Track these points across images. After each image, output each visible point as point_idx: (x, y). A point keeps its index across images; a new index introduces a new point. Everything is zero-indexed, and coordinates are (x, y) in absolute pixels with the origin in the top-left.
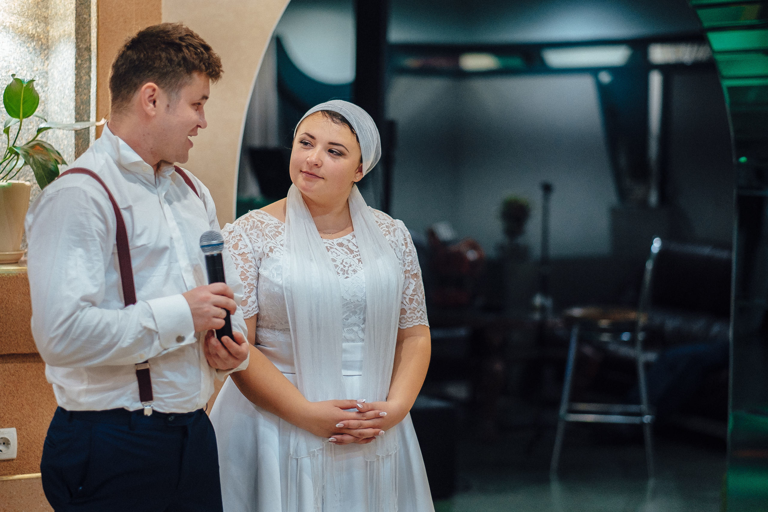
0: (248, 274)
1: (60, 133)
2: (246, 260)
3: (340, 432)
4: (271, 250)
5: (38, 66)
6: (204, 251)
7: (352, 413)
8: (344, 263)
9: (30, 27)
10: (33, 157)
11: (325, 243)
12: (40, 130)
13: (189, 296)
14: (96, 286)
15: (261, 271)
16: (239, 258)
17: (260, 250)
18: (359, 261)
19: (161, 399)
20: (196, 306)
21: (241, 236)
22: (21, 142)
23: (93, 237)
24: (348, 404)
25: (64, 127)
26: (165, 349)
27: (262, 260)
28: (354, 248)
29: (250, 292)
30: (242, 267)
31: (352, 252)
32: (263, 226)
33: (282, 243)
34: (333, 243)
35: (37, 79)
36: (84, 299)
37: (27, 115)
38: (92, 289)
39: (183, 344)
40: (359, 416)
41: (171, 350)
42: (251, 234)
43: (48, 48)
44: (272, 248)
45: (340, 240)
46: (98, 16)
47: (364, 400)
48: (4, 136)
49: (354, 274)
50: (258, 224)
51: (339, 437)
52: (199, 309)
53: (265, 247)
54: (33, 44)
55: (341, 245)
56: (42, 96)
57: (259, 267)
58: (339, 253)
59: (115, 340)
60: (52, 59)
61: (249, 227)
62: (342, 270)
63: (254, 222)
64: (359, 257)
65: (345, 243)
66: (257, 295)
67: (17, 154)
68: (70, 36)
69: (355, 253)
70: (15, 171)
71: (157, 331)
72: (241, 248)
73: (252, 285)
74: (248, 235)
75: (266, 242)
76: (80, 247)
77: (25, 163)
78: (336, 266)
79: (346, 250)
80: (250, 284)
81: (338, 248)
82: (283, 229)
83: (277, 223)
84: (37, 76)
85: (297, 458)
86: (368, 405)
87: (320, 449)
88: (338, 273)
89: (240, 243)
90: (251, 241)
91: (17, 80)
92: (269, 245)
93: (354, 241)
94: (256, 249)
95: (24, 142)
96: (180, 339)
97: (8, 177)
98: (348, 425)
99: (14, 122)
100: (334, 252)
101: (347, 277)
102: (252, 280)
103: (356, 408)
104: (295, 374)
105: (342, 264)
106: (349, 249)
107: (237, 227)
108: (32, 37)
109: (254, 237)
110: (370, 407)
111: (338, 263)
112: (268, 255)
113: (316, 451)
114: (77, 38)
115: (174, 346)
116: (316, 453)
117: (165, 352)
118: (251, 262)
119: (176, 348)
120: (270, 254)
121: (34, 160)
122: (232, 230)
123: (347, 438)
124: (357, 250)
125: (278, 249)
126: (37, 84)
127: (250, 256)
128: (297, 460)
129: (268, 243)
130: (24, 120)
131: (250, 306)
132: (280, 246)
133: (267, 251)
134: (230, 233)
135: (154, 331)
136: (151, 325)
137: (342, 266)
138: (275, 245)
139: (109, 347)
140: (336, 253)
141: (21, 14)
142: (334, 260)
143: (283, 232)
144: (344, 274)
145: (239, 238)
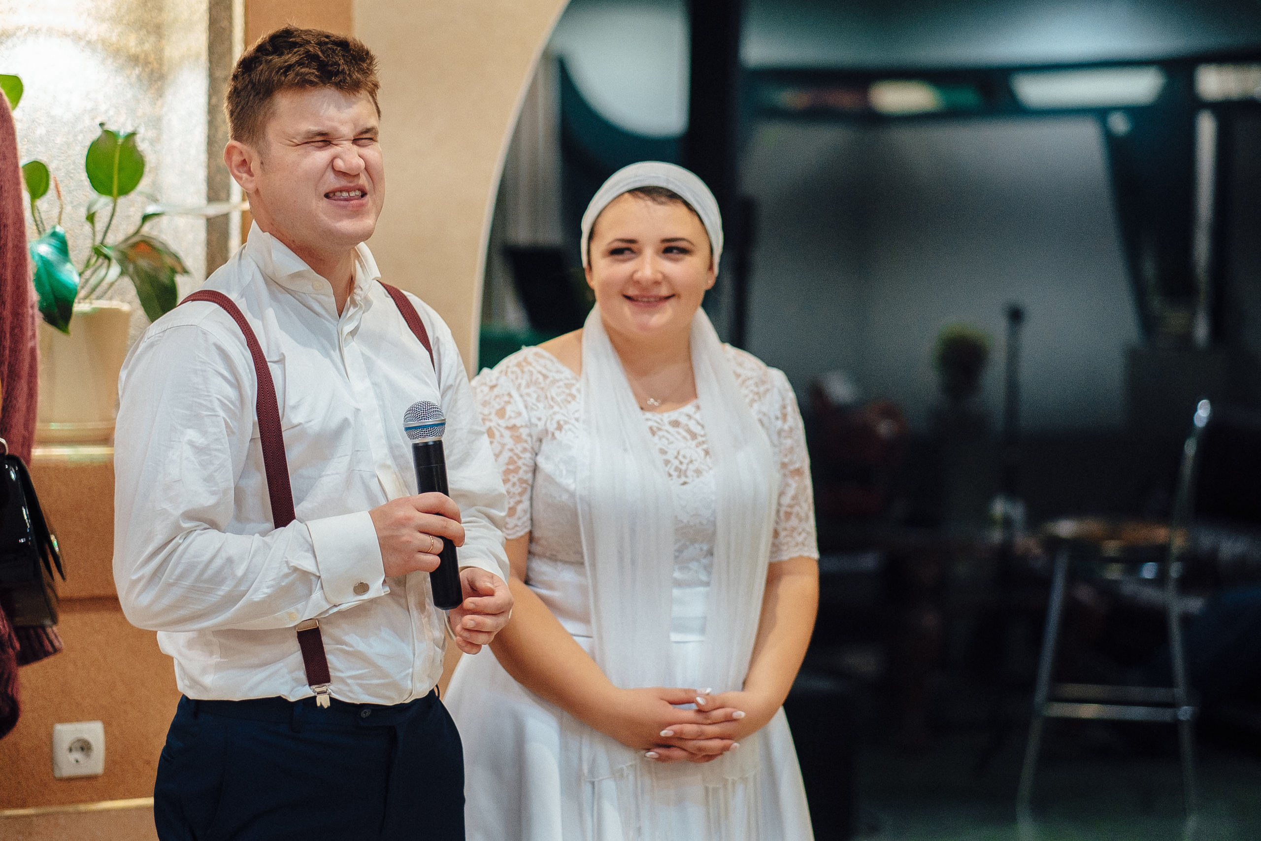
0: (520, 463)
1: (181, 222)
2: (518, 439)
3: (665, 744)
4: (559, 427)
5: (145, 108)
6: (411, 437)
7: (687, 712)
8: (680, 457)
9: (132, 43)
10: (134, 263)
11: (647, 420)
12: (146, 218)
13: (379, 516)
14: (213, 493)
15: (540, 460)
16: (507, 433)
17: (541, 425)
18: (707, 452)
19: (342, 680)
20: (387, 533)
21: (509, 395)
22: (115, 238)
23: (213, 410)
24: (683, 696)
25: (188, 212)
26: (335, 606)
27: (544, 441)
28: (697, 429)
29: (521, 494)
30: (511, 450)
31: (694, 436)
32: (548, 381)
33: (577, 415)
34: (662, 420)
35: (142, 131)
36: (189, 516)
37: (124, 191)
38: (205, 499)
39: (366, 597)
40: (699, 718)
41: (343, 607)
42: (528, 395)
43: (162, 77)
44: (562, 423)
45: (674, 415)
46: (246, 23)
47: (708, 690)
48: (87, 227)
49: (698, 477)
50: (538, 379)
51: (662, 751)
52: (392, 537)
53: (549, 421)
54: (137, 71)
55: (675, 424)
56: (150, 159)
57: (537, 452)
58: (671, 439)
59: (243, 588)
60: (169, 95)
61: (524, 383)
62: (677, 469)
63: (531, 373)
64: (705, 446)
65: (683, 420)
66: (531, 499)
67: (107, 258)
68: (198, 57)
69: (700, 439)
70: (105, 284)
71: (318, 574)
72: (510, 418)
73: (526, 482)
74: (521, 396)
75: (551, 412)
76: (190, 427)
77: (122, 273)
78: (667, 462)
79: (685, 434)
80: (522, 481)
81: (672, 430)
82: (579, 390)
83: (569, 376)
84: (142, 123)
85: (593, 780)
86: (714, 699)
87: (631, 766)
88: (670, 475)
89: (509, 409)
90: (526, 407)
91: (107, 133)
92: (558, 417)
93: (698, 416)
94: (534, 420)
95: (121, 237)
96: (362, 588)
97: (93, 296)
98: (682, 733)
99: (103, 204)
100: (663, 436)
101: (685, 483)
102: (526, 472)
103: (693, 702)
104: (591, 637)
105: (676, 458)
106: (689, 431)
107: (503, 379)
108: (134, 60)
109: (531, 400)
110: (718, 704)
111: (670, 456)
112: (553, 434)
113: (625, 768)
114: (211, 61)
115: (351, 601)
116: (626, 772)
117: (335, 610)
118: (526, 441)
119: (353, 603)
120: (557, 434)
121: (136, 267)
122: (494, 382)
123: (676, 753)
124: (702, 433)
125: (570, 426)
126: (143, 140)
127: (524, 432)
128: (593, 784)
129: (555, 413)
130: (122, 200)
131: (519, 518)
132: (573, 421)
133: (552, 427)
134: (492, 387)
135: (314, 575)
136: (308, 565)
137: (676, 462)
138: (566, 419)
139: (231, 599)
140: (668, 439)
141: (116, 20)
142: (663, 452)
143: (578, 396)
144: (679, 476)
145: (506, 398)
